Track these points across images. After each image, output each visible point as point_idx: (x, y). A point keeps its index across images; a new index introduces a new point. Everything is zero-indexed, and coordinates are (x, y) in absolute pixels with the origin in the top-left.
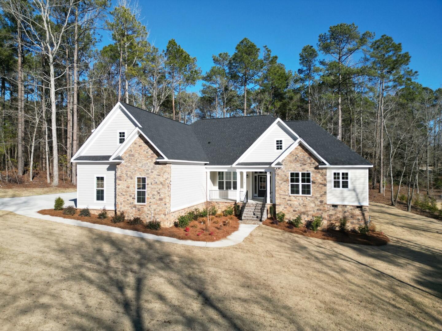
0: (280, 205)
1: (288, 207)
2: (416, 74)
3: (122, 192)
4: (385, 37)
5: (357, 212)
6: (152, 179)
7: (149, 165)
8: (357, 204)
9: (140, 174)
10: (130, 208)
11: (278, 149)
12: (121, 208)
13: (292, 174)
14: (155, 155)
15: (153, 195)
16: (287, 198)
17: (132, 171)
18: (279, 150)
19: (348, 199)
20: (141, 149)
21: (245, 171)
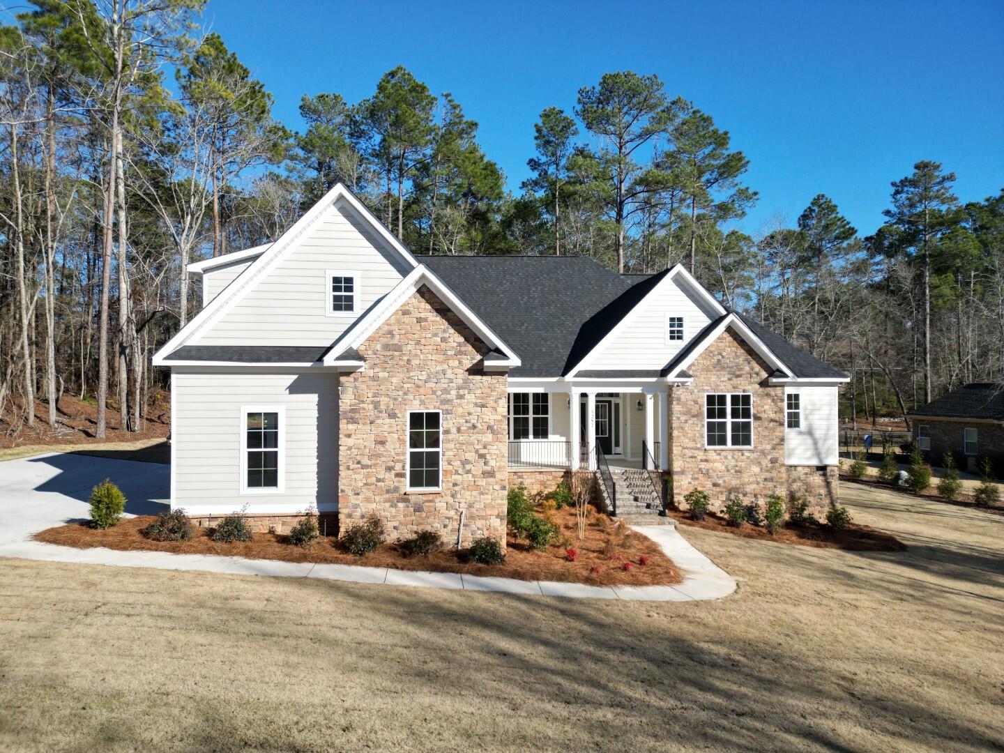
0: (682, 472)
1: (700, 476)
2: (754, 197)
3: (358, 458)
4: (698, 115)
5: (817, 479)
6: (462, 416)
7: (453, 376)
8: (815, 462)
9: (422, 402)
10: (387, 505)
11: (672, 338)
12: (356, 506)
13: (711, 399)
14: (470, 348)
15: (465, 462)
16: (700, 455)
17: (394, 394)
18: (676, 342)
19: (798, 452)
20: (424, 329)
21: (592, 392)
